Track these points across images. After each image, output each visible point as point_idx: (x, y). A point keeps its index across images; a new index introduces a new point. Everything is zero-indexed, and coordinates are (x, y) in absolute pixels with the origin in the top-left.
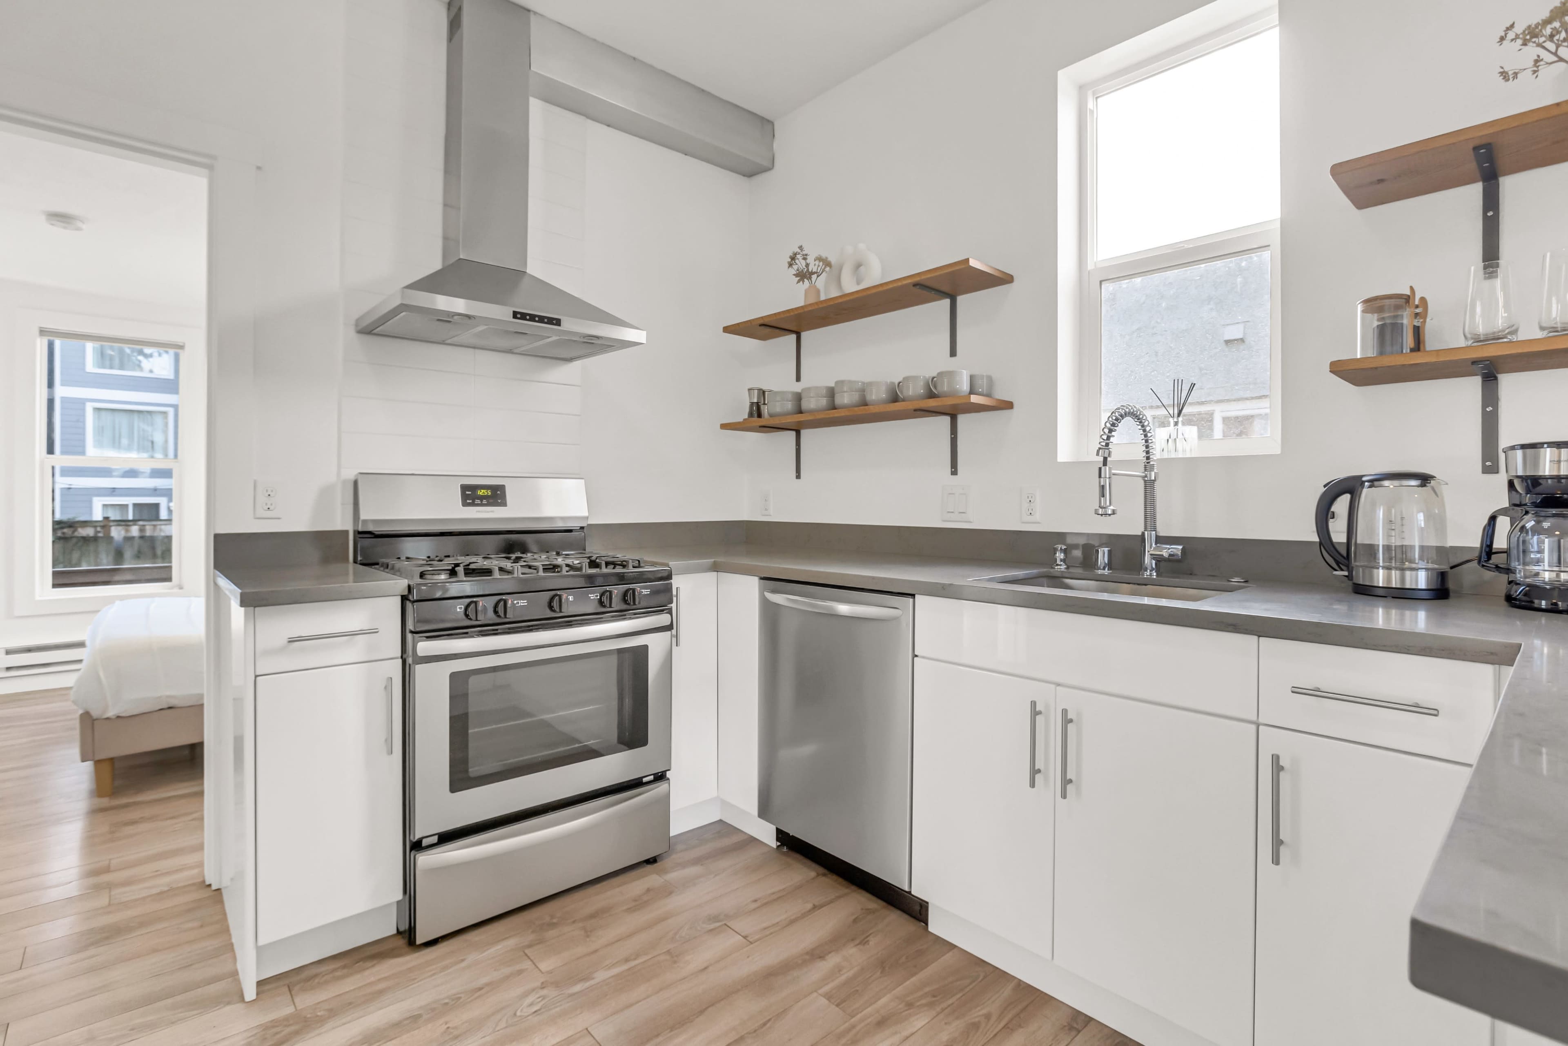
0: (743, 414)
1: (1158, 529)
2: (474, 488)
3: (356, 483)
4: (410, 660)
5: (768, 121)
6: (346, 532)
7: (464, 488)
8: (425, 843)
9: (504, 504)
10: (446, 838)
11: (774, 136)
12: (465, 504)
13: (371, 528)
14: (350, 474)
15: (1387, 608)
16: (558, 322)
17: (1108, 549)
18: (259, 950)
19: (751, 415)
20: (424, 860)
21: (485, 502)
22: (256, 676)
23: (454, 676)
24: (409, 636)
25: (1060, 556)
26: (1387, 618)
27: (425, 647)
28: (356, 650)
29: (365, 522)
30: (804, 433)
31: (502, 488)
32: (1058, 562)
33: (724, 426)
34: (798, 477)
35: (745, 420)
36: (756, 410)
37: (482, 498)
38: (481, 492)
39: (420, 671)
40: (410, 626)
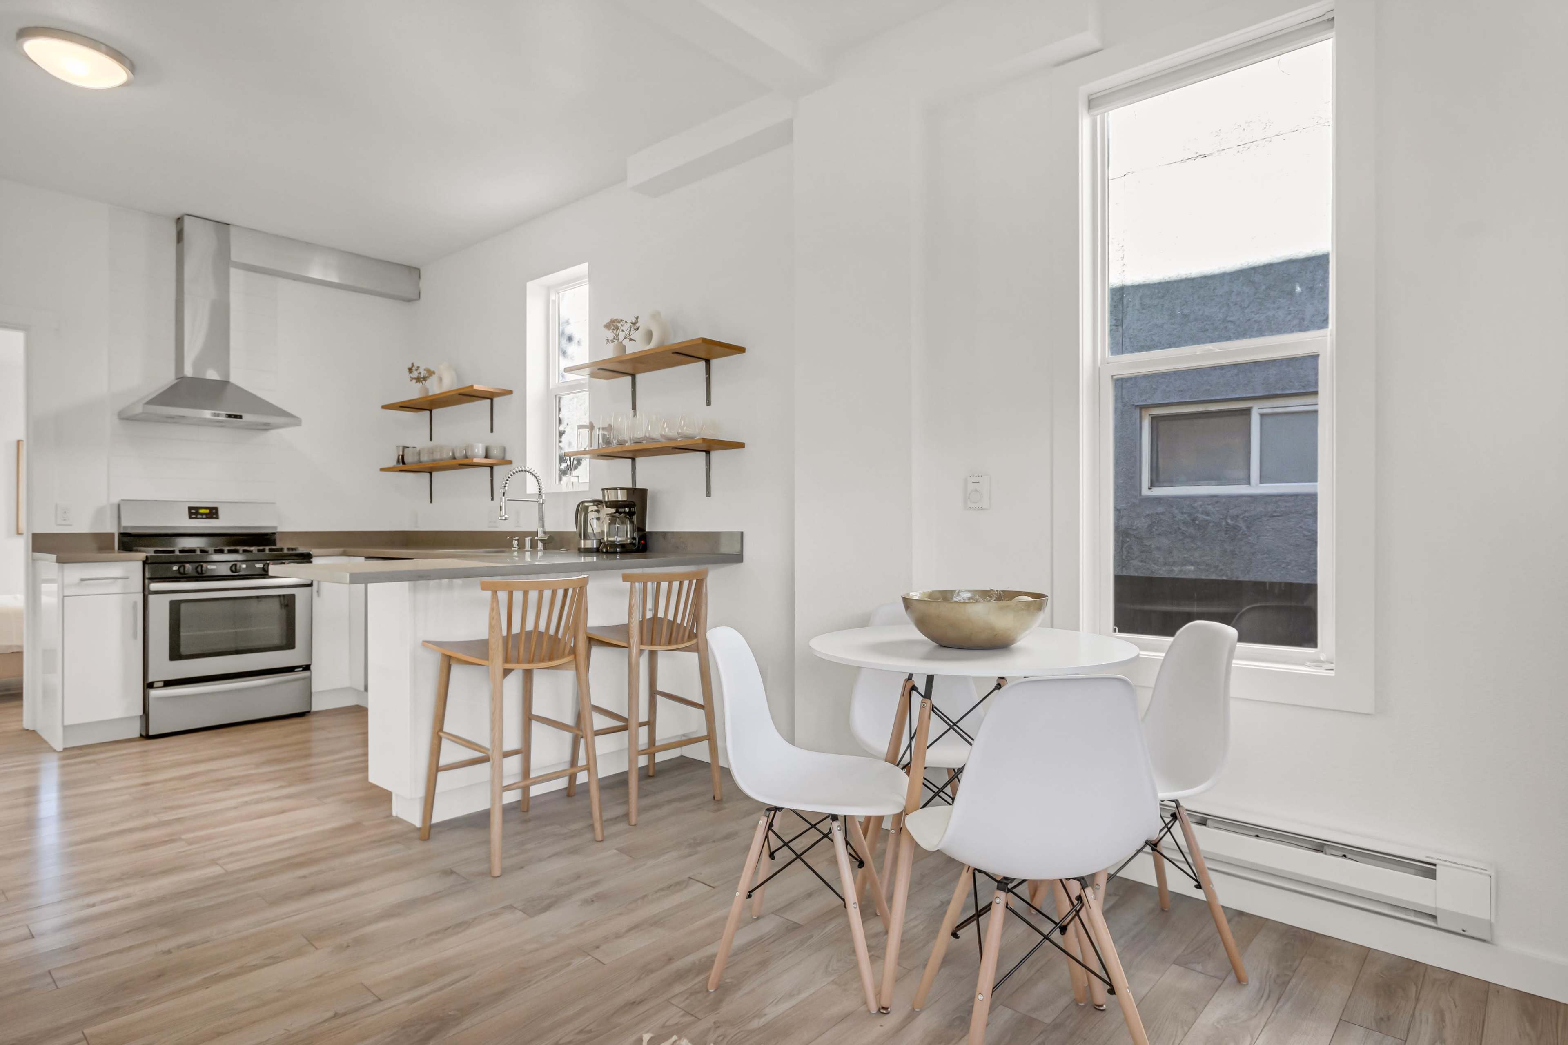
0: (392, 462)
1: (545, 527)
2: (197, 509)
3: (119, 506)
4: (146, 593)
5: (415, 268)
6: (113, 534)
7: (190, 509)
8: (156, 685)
9: (217, 518)
10: (168, 684)
11: (420, 277)
12: (190, 518)
13: (129, 531)
14: (115, 500)
15: (584, 556)
16: (241, 417)
17: (530, 538)
18: (65, 728)
19: (398, 462)
20: (153, 693)
21: (204, 516)
22: (64, 596)
23: (172, 603)
24: (147, 581)
25: (515, 543)
26: (585, 559)
27: (154, 586)
28: (117, 587)
29: (125, 527)
30: (434, 474)
31: (216, 509)
32: (515, 546)
33: (382, 470)
34: (431, 502)
35: (394, 466)
36: (402, 460)
37: (202, 514)
38: (202, 511)
39: (152, 598)
40: (147, 575)
